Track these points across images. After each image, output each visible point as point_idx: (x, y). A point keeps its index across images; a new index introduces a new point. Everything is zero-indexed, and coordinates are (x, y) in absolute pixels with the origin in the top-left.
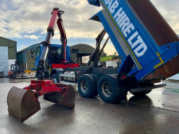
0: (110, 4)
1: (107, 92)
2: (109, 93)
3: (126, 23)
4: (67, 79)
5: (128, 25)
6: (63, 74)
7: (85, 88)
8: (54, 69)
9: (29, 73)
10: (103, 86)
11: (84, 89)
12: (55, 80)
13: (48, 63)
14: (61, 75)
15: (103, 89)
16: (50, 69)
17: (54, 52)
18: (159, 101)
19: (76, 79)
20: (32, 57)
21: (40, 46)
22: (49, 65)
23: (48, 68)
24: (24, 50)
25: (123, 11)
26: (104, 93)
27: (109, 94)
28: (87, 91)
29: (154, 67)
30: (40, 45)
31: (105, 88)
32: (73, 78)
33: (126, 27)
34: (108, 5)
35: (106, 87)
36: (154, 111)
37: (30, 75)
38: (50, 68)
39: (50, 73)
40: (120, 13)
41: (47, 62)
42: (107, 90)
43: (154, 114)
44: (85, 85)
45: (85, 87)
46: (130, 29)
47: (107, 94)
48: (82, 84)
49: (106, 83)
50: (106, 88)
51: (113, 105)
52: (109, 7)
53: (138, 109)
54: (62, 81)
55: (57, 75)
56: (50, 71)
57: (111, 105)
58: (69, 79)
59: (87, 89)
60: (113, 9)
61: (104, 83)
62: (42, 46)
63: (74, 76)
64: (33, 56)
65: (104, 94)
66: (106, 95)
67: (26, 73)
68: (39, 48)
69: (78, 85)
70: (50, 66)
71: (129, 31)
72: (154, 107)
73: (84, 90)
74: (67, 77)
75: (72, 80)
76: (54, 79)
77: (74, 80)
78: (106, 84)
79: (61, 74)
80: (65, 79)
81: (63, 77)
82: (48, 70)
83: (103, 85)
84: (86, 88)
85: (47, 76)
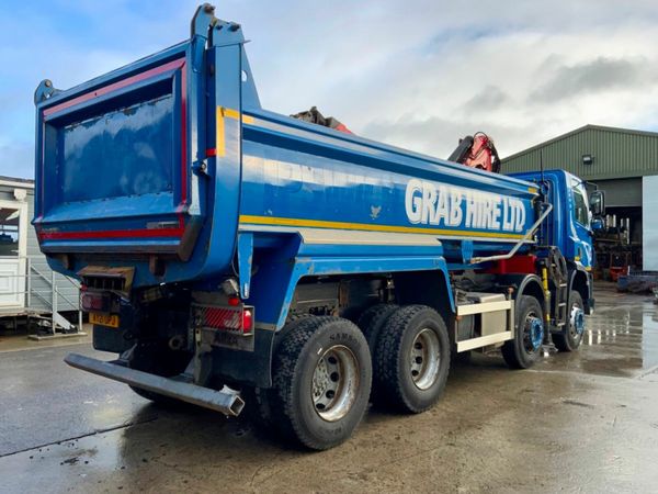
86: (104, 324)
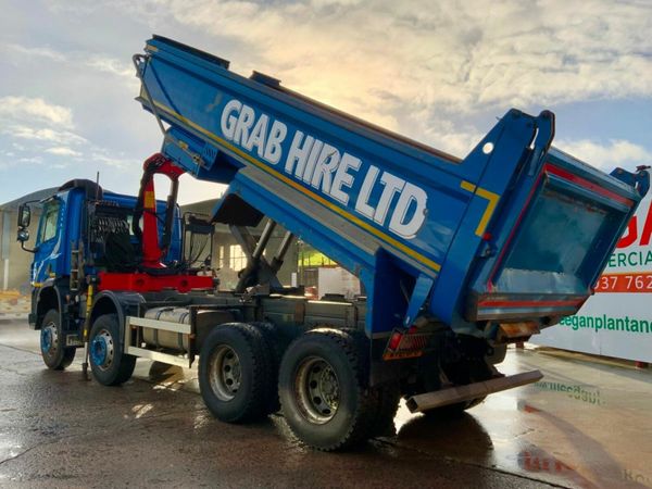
0: (260, 142)
1: (318, 400)
2: (323, 406)
3: (328, 162)
4: (156, 338)
5: (339, 163)
6: (142, 316)
7: (230, 382)
8: (107, 293)
9: (13, 302)
10: (301, 378)
11: (223, 385)
12: (109, 339)
13: (84, 267)
14: (134, 321)
16: (90, 293)
17: (113, 225)
19: (193, 342)
20: (23, 240)
21: (59, 199)
22: (88, 278)
23: (85, 289)
25: (309, 137)
26: (306, 406)
27: (326, 412)
28: (235, 391)
29: (477, 233)
30: (60, 195)
31: (310, 385)
32: (181, 334)
33: (334, 174)
34: (255, 148)
35: (316, 379)
37: (13, 308)
38: (90, 288)
39: (88, 309)
40: (301, 147)
41: (81, 265)
42: (317, 392)
44: (228, 369)
45: (230, 375)
46: (350, 171)
47: (316, 411)
49: (314, 364)
50: (314, 385)
52: (260, 152)
54: (133, 344)
55: (117, 319)
56: (89, 303)
58: (164, 340)
59: (235, 386)
60: (273, 151)
61: (308, 364)
62: (65, 199)
63: (186, 329)
64: (27, 238)
66: (312, 414)
68: (53, 203)
70: (91, 282)
71: (349, 180)
73: (226, 390)
74: (156, 331)
75: (175, 343)
76: (104, 336)
77: (186, 343)
78: (315, 369)
79: (132, 318)
80: (148, 336)
81: (141, 328)
82: (84, 297)
83: (303, 372)
84: (235, 381)
85: (77, 321)
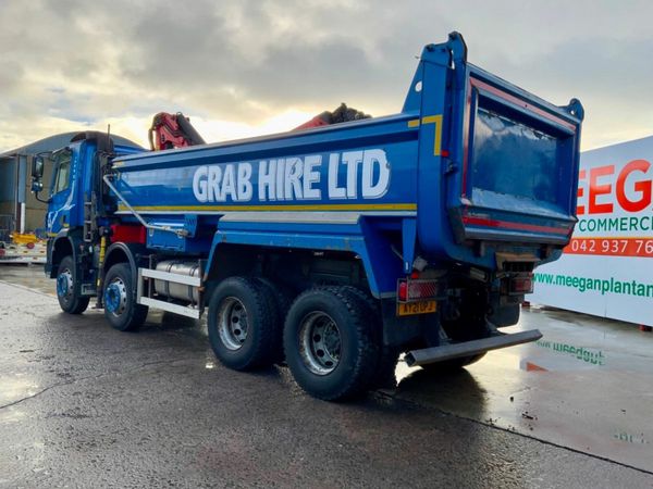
1: (321, 353)
2: (326, 358)
3: (294, 172)
4: (167, 289)
6: (154, 268)
7: (238, 332)
8: (119, 244)
9: (30, 246)
10: (306, 331)
11: (231, 335)
12: (122, 287)
13: (97, 219)
14: (143, 274)
15: (305, 343)
16: (103, 244)
18: (512, 399)
19: (202, 294)
20: (37, 190)
21: (71, 150)
22: (101, 230)
23: (97, 241)
24: (15, 155)
26: (309, 358)
27: (329, 364)
28: (242, 341)
30: (71, 146)
31: (314, 338)
32: (191, 287)
33: (302, 179)
35: (320, 333)
36: (494, 443)
37: (30, 252)
38: (103, 239)
39: (101, 260)
41: (93, 217)
42: (320, 346)
43: (492, 458)
44: (236, 320)
45: (238, 326)
47: (319, 363)
48: (224, 316)
49: (317, 319)
50: (318, 339)
51: (341, 409)
53: (435, 432)
54: (145, 295)
55: (130, 268)
56: (102, 253)
57: (331, 407)
58: (174, 291)
59: (242, 336)
61: (314, 318)
62: (78, 151)
63: (196, 282)
64: (41, 189)
65: (308, 364)
66: (315, 366)
67: (17, 244)
68: (65, 155)
69: (209, 317)
70: (104, 234)
72: (493, 426)
73: (234, 339)
74: (167, 282)
75: (184, 294)
76: (117, 283)
77: (196, 295)
78: (319, 323)
79: (144, 270)
80: (160, 288)
81: (153, 279)
82: (97, 247)
83: (308, 325)
84: (242, 332)
85: (91, 271)
86: (420, 312)
